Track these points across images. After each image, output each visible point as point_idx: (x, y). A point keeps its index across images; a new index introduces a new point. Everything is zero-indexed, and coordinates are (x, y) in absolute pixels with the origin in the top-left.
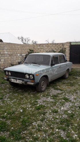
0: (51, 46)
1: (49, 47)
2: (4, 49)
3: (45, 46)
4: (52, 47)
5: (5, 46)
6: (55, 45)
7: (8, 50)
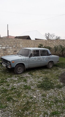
0: (60, 41)
1: (58, 43)
2: (20, 44)
3: (55, 41)
4: (60, 43)
5: (21, 41)
6: (63, 41)
7: (23, 45)
